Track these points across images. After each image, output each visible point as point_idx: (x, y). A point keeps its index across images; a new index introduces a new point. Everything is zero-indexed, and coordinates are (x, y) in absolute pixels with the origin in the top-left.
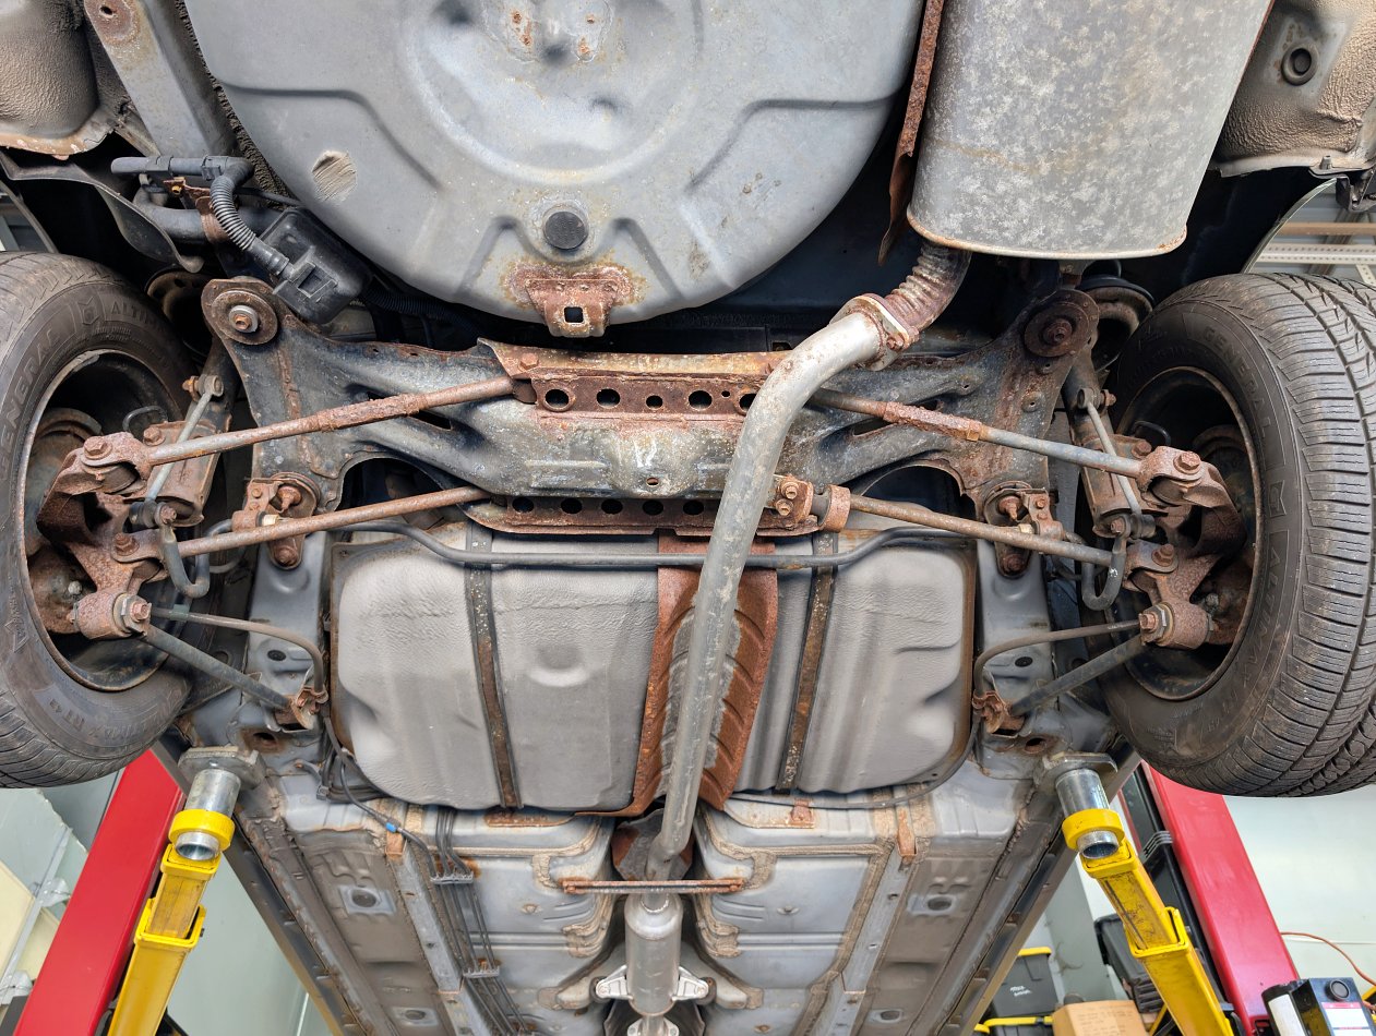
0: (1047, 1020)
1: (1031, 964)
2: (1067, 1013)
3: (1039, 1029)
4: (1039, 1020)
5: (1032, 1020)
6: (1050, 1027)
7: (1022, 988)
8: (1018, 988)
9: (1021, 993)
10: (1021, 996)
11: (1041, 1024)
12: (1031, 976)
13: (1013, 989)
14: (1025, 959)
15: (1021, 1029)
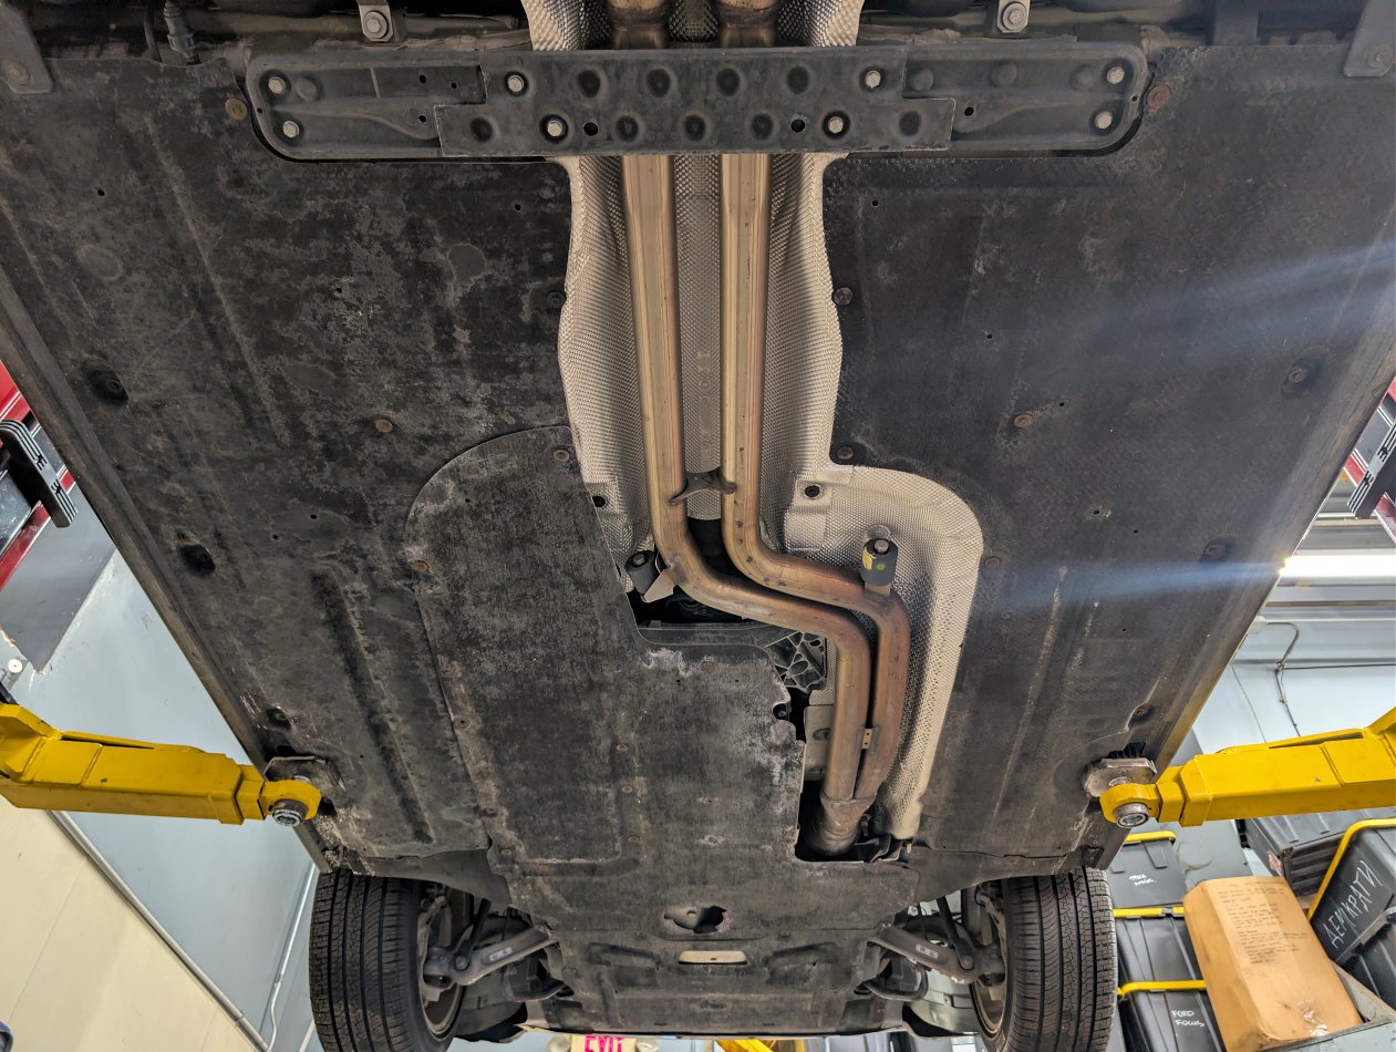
0: (1177, 911)
1: (1152, 850)
2: (1203, 890)
3: (1166, 922)
4: (1169, 911)
5: (1158, 911)
6: (1182, 918)
7: (1144, 876)
8: (1139, 877)
9: (1142, 882)
10: (1142, 885)
11: (1169, 915)
12: (1153, 863)
13: (1133, 877)
14: (1143, 842)
15: (1143, 922)
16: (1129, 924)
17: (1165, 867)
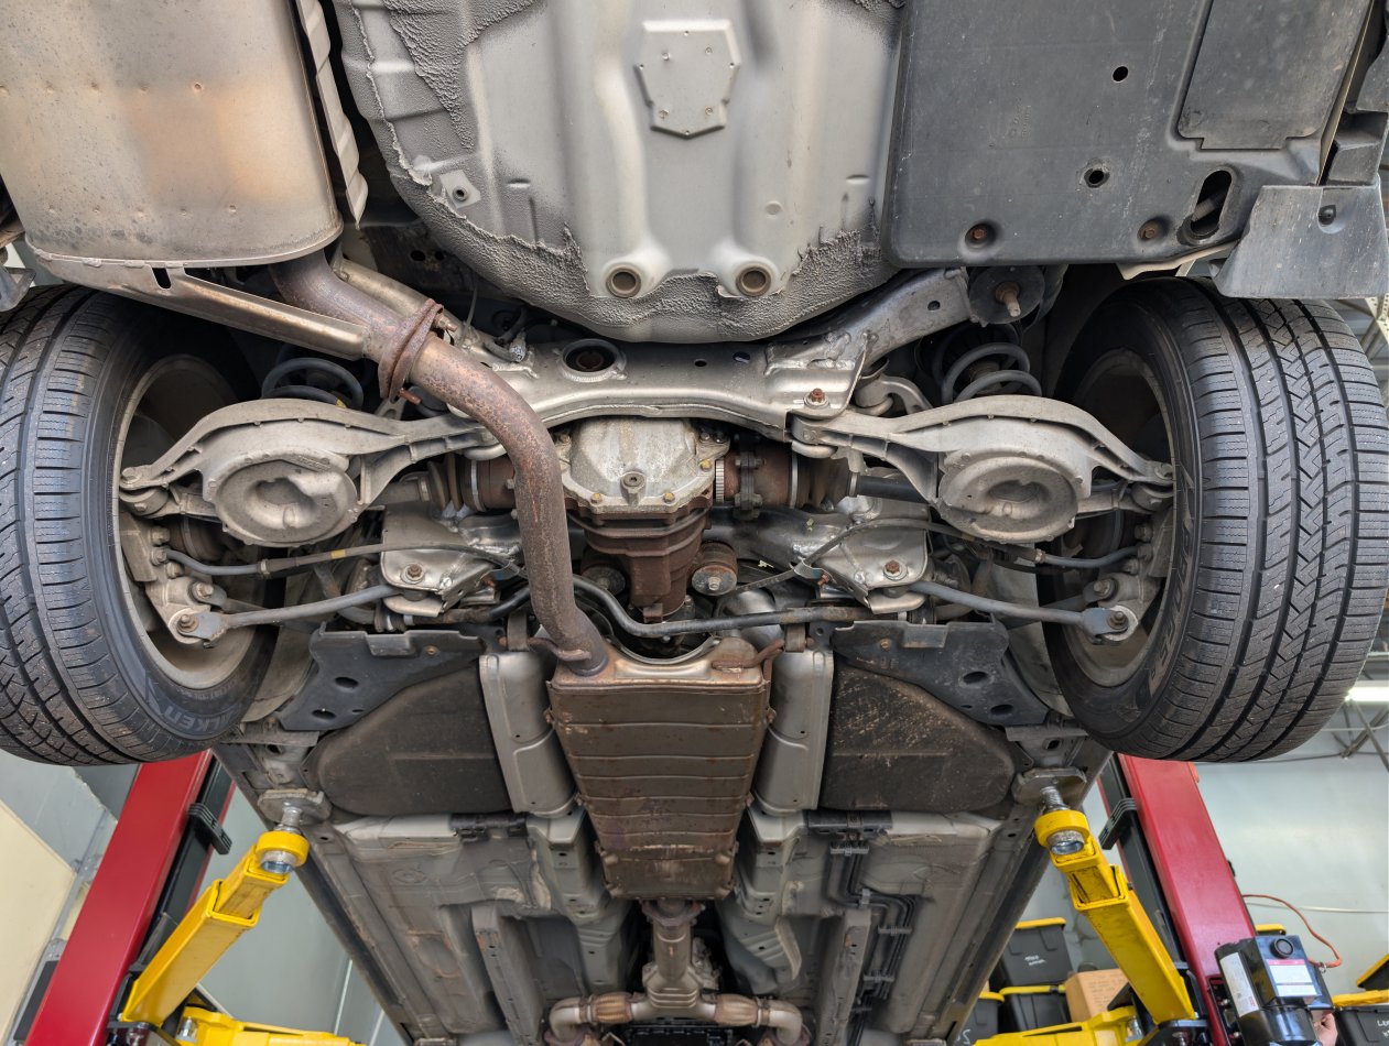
0: (1061, 988)
1: (1046, 935)
2: (1078, 981)
3: (1053, 997)
4: (1054, 988)
5: (1046, 989)
6: (1063, 995)
7: (1037, 957)
8: (1033, 958)
9: (1035, 962)
10: (1035, 965)
11: (1055, 992)
12: (1046, 946)
13: (1028, 958)
14: (1039, 929)
15: (1035, 998)
16: (1022, 999)
17: (1054, 950)
